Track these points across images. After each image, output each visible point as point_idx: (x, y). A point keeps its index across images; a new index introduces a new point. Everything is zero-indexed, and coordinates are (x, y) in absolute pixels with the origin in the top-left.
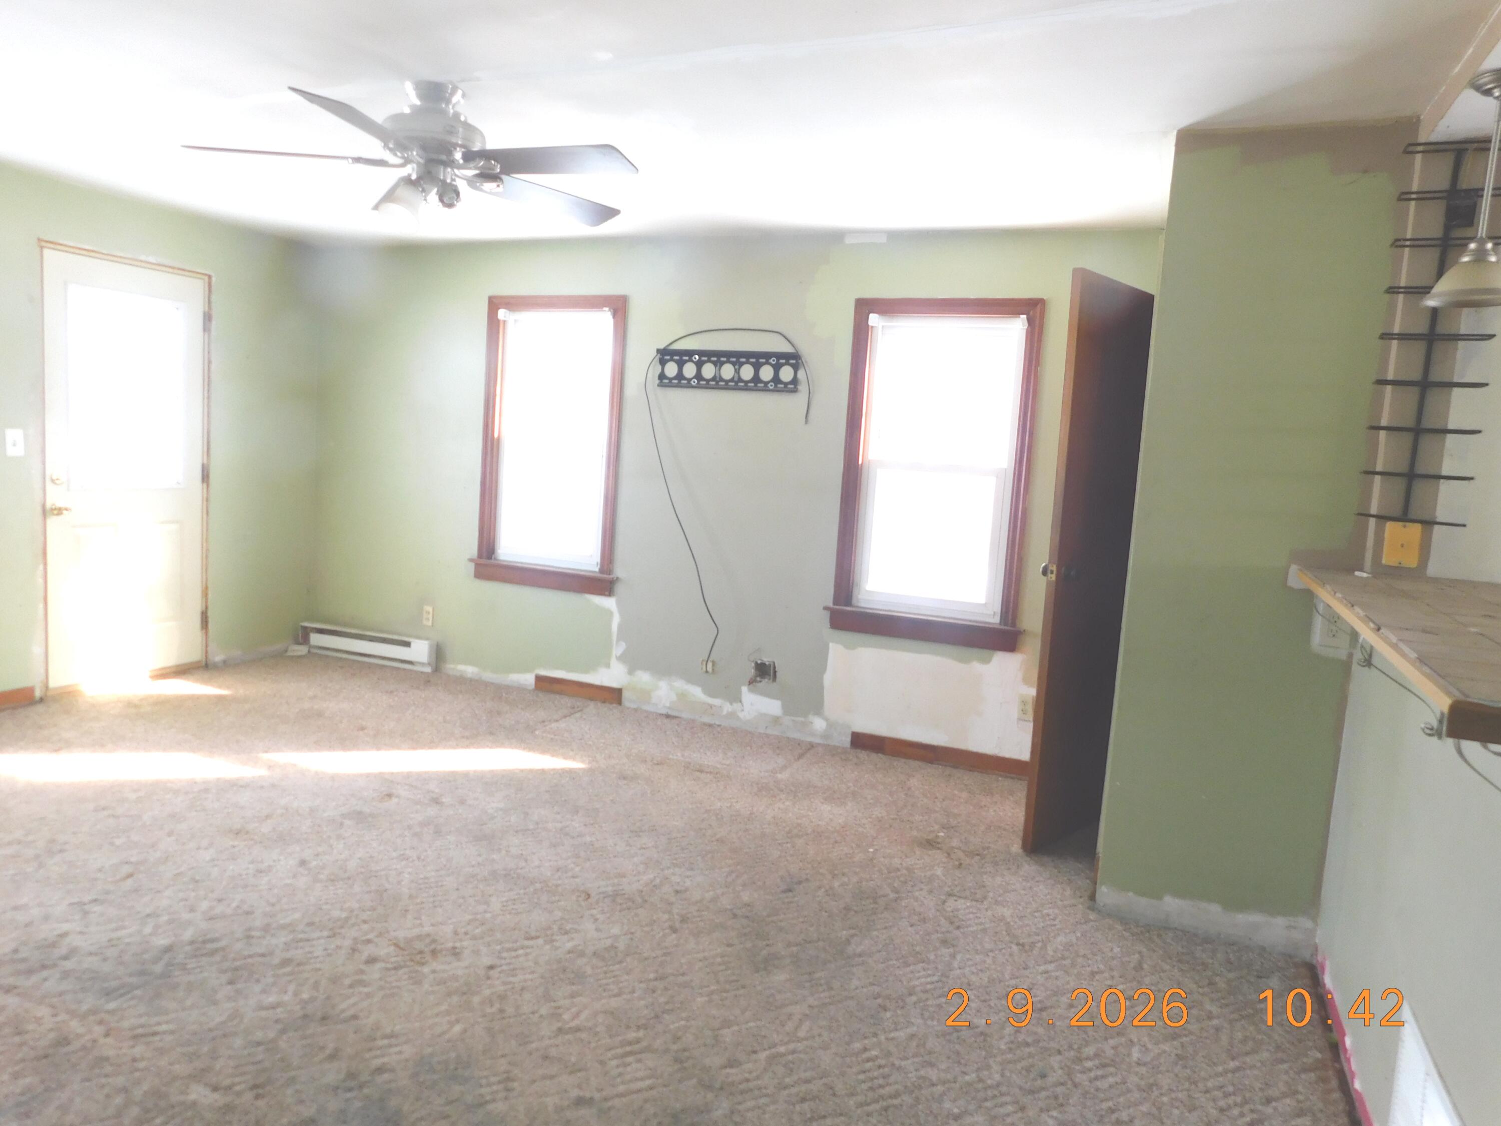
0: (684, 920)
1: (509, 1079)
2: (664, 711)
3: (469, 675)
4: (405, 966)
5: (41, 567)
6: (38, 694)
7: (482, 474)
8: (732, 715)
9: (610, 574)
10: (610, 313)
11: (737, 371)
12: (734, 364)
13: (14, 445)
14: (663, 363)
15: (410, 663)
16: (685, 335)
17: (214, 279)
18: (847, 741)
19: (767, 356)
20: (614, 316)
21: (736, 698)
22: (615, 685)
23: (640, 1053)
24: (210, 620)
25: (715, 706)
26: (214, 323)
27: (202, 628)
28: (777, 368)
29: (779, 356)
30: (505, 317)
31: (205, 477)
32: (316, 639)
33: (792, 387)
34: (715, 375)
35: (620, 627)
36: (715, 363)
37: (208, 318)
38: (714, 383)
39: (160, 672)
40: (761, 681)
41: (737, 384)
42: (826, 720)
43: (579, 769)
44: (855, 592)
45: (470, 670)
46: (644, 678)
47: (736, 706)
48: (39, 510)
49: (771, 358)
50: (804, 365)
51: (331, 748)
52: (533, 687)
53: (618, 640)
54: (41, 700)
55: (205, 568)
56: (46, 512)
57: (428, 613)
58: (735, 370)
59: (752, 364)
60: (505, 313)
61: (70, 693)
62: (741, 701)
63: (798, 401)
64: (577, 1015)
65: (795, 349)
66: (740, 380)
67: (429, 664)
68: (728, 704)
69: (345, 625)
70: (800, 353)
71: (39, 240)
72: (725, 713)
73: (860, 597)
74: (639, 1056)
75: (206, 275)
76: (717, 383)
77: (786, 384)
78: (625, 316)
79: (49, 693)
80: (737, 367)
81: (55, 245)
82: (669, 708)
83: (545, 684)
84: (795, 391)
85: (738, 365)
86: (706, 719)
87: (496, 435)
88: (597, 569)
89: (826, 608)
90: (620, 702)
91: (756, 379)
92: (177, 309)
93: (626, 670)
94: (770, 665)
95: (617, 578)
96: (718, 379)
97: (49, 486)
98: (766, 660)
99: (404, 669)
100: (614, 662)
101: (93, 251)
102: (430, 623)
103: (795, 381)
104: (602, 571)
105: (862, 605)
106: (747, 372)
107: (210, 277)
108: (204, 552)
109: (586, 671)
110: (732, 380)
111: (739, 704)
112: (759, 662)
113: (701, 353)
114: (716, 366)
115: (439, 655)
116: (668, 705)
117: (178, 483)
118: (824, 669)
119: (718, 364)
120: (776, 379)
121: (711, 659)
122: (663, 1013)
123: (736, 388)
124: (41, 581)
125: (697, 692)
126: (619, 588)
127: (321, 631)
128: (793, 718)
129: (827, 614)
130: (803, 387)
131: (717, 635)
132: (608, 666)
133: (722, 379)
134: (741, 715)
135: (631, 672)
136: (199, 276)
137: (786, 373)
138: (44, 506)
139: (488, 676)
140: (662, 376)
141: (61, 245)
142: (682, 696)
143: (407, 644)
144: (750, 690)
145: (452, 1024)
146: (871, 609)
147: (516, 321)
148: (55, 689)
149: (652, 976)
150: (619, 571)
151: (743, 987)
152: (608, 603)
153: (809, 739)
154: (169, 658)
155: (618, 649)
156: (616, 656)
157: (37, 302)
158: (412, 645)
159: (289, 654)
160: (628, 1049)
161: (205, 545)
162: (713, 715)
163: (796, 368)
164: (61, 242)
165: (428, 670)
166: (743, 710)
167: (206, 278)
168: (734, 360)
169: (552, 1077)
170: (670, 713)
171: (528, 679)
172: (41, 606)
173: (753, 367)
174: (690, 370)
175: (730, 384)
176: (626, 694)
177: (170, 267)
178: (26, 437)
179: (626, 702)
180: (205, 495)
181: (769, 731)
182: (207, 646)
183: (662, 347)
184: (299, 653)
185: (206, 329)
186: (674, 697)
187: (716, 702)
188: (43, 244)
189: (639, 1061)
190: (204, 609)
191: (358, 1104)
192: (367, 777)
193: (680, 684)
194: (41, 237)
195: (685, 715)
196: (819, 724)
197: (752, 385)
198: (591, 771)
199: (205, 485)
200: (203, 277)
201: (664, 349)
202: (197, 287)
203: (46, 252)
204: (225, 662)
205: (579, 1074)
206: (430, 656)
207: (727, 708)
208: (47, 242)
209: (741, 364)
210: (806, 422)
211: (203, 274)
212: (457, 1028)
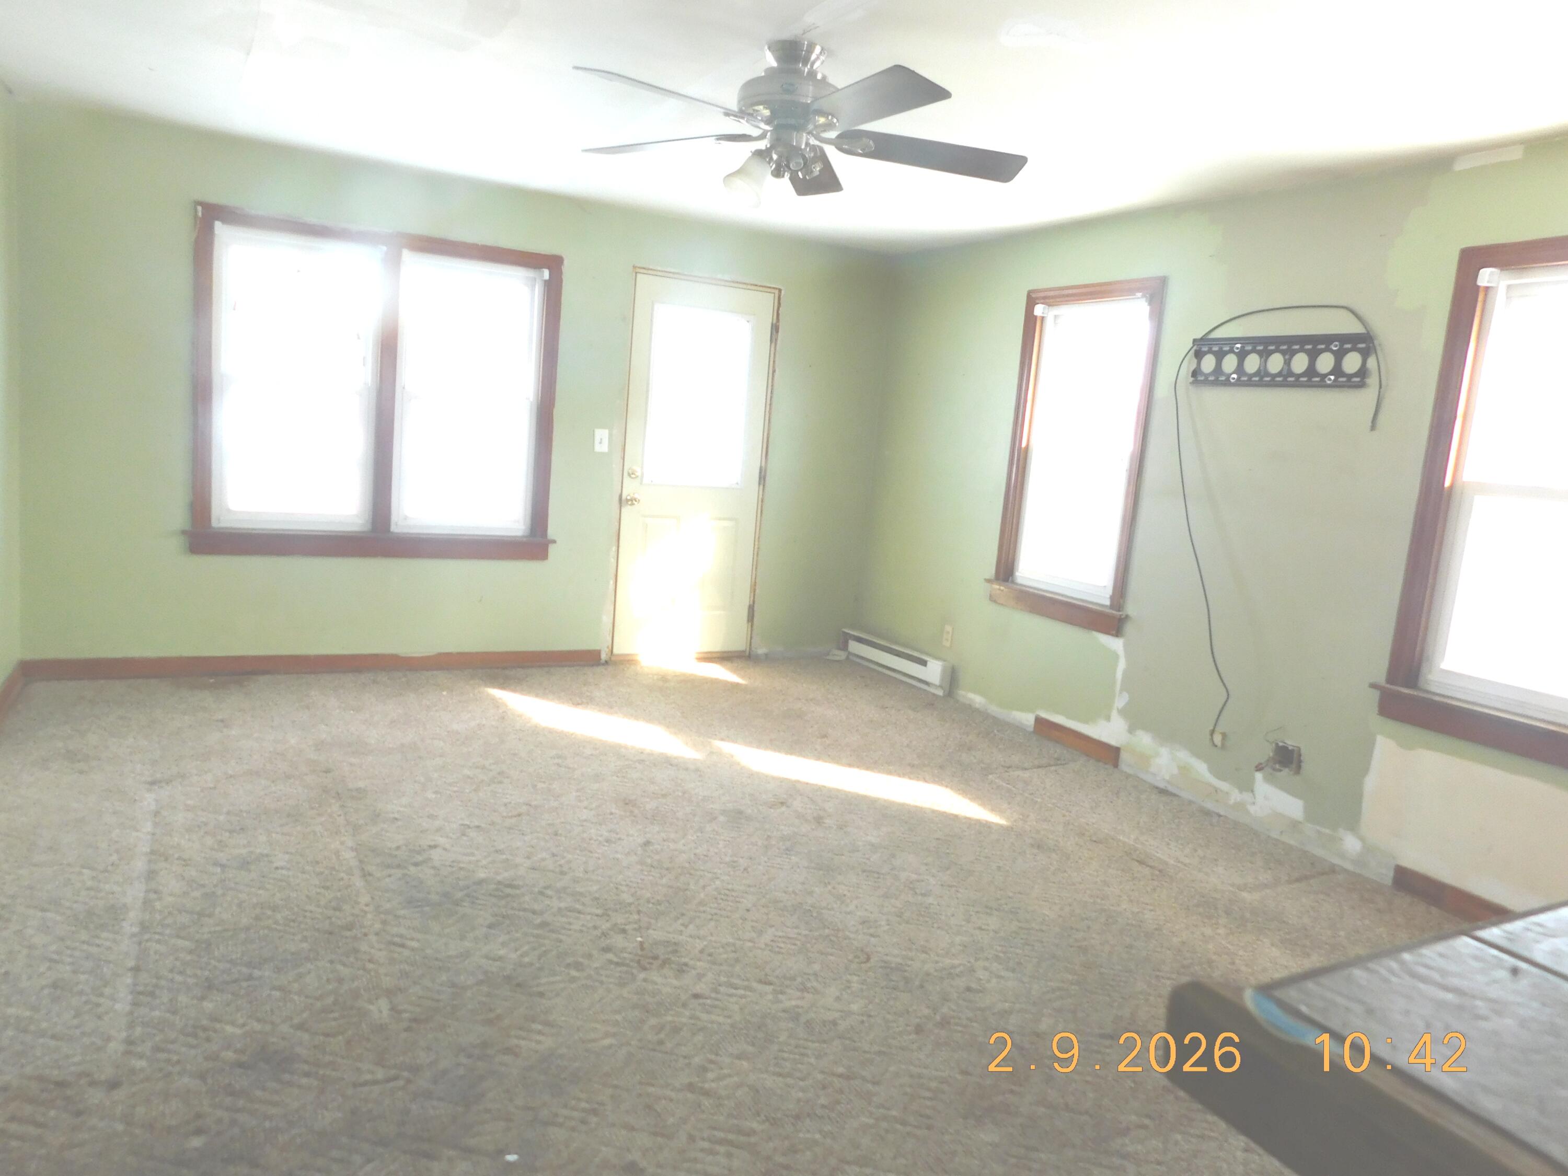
0: (944, 1023)
1: (594, 1112)
2: (1162, 785)
3: (977, 706)
4: (628, 965)
5: (614, 549)
6: (604, 657)
7: (1006, 487)
8: (1240, 806)
9: (1119, 611)
10: (1144, 299)
11: (1288, 363)
12: (1283, 353)
13: (601, 443)
14: (1199, 355)
15: (927, 683)
16: (1228, 318)
17: (783, 292)
18: (1388, 877)
19: (1327, 340)
20: (1150, 303)
21: (1247, 786)
22: (1113, 742)
23: (737, 1147)
24: (756, 614)
25: (1221, 791)
26: (779, 334)
27: (748, 621)
28: (1339, 356)
29: (1343, 339)
30: (1043, 313)
31: (762, 478)
32: (854, 647)
33: (1359, 380)
34: (1260, 367)
35: (1125, 673)
36: (1260, 353)
37: (775, 328)
38: (1257, 379)
39: (706, 656)
40: (1281, 771)
41: (1287, 380)
42: (1362, 839)
43: (997, 825)
44: (1424, 669)
45: (978, 700)
46: (1144, 740)
47: (1247, 796)
48: (617, 498)
49: (1331, 344)
50: (1376, 353)
51: (778, 749)
52: (1031, 729)
53: (1121, 691)
54: (606, 662)
55: (756, 566)
56: (621, 501)
57: (948, 633)
58: (1285, 360)
59: (1307, 352)
60: (1044, 309)
61: (632, 660)
62: (1252, 791)
63: (1365, 398)
64: (719, 1079)
65: (1366, 328)
66: (1291, 373)
67: (941, 687)
68: (1236, 791)
69: (879, 636)
70: (1372, 334)
71: (634, 267)
72: (1232, 802)
73: (1430, 677)
74: (733, 1150)
75: (776, 289)
76: (1262, 378)
77: (1350, 376)
78: (1162, 303)
79: (613, 658)
80: (1287, 357)
81: (647, 270)
82: (1168, 782)
83: (1044, 727)
84: (1362, 385)
85: (1289, 355)
86: (1209, 805)
87: (1024, 445)
88: (1107, 602)
89: (1373, 686)
90: (1116, 765)
91: (1311, 371)
92: (748, 322)
93: (1126, 727)
94: (1292, 751)
95: (1127, 617)
96: (1262, 373)
97: (627, 480)
98: (1290, 743)
99: (920, 689)
100: (1114, 714)
101: (678, 273)
102: (948, 644)
103: (1363, 372)
104: (1112, 606)
105: (1433, 689)
106: (1300, 363)
107: (780, 290)
108: (756, 550)
109: (1086, 721)
110: (1280, 374)
111: (1251, 795)
112: (1281, 744)
113: (1244, 340)
114: (1261, 357)
115: (952, 678)
116: (1167, 777)
117: (737, 484)
118: (1366, 770)
119: (1265, 355)
120: (1337, 370)
121: (1219, 729)
122: (809, 1115)
123: (1285, 385)
124: (613, 561)
125: (1201, 768)
126: (1129, 628)
127: (860, 640)
128: (1318, 828)
129: (1375, 695)
130: (1372, 381)
131: (1226, 701)
132: (1108, 718)
133: (1267, 374)
134: (1252, 809)
135: (1131, 730)
136: (769, 290)
137: (1352, 363)
138: (621, 496)
139: (994, 709)
140: (1195, 373)
141: (654, 270)
142: (1184, 770)
143: (924, 663)
144: (1268, 780)
145: (607, 1035)
146: (1443, 696)
147: (1056, 317)
148: (618, 655)
149: (841, 1070)
150: (1131, 609)
151: (929, 1128)
152: (1116, 644)
153: (1336, 861)
154: (715, 644)
155: (1121, 701)
156: (1118, 709)
157: (628, 319)
158: (929, 664)
159: (830, 657)
160: (731, 1137)
161: (756, 543)
162: (1217, 801)
163: (1365, 354)
164: (651, 267)
165: (940, 693)
166: (1254, 803)
167: (777, 292)
168: (1285, 347)
169: (632, 1129)
170: (1170, 788)
171: (1028, 719)
172: (612, 582)
173: (1308, 355)
174: (1230, 363)
175: (1278, 379)
176: (1124, 756)
177: (745, 284)
178: (610, 435)
179: (1123, 766)
180: (761, 496)
181: (1285, 838)
182: (751, 638)
183: (1199, 336)
184: (838, 658)
185: (773, 339)
186: (1175, 771)
187: (1224, 786)
188: (638, 270)
189: (729, 1155)
190: (751, 603)
191: (461, 1071)
192: (781, 782)
193: (1183, 755)
194: (636, 265)
195: (1185, 795)
196: (1351, 844)
197: (1305, 379)
198: (1007, 830)
199: (761, 487)
200: (773, 291)
201: (1202, 339)
202: (768, 300)
203: (639, 276)
204: (766, 655)
205: (659, 1139)
206: (942, 679)
207: (1236, 796)
208: (639, 268)
209: (1294, 353)
210: (1373, 427)
211: (774, 288)
212: (607, 1042)
